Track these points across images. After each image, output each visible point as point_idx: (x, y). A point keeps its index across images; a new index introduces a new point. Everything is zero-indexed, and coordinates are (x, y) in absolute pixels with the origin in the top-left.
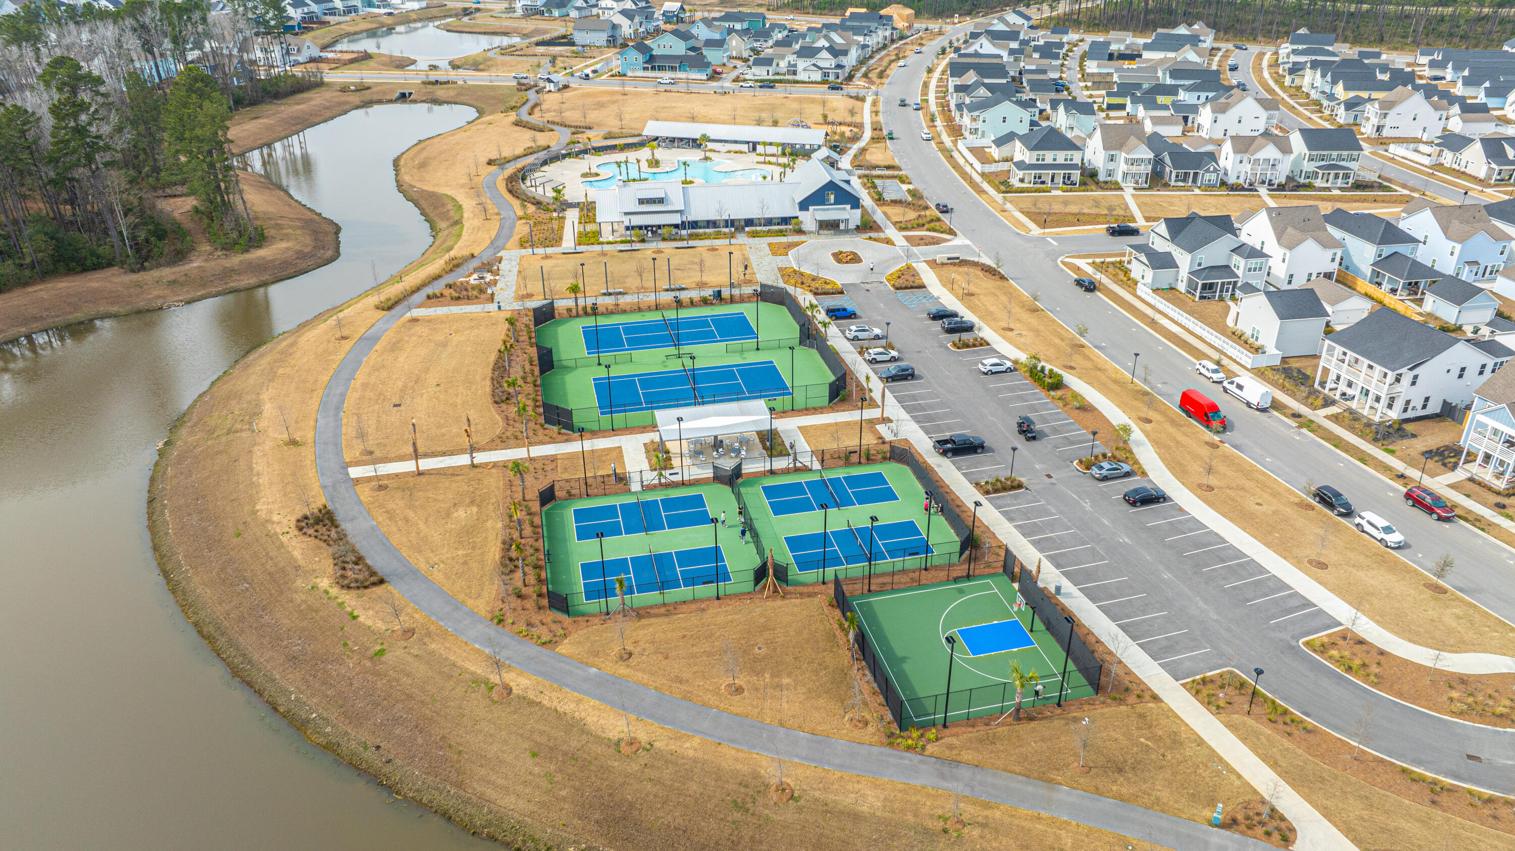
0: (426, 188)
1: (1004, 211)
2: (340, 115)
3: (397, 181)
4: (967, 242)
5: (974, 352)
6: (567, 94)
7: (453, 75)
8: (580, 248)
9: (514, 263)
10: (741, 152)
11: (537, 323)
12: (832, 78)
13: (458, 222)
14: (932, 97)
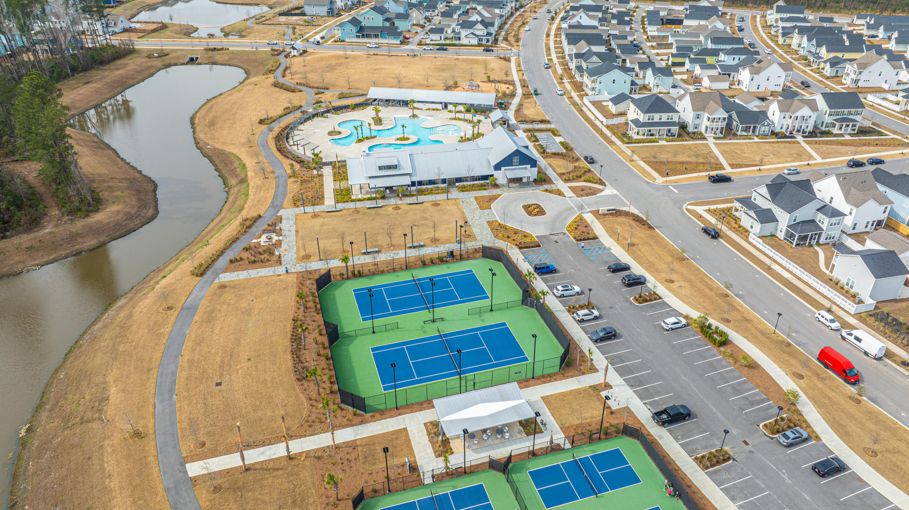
0: (217, 146)
1: (632, 161)
2: (148, 77)
3: (195, 139)
4: (615, 192)
5: (652, 306)
6: (308, 58)
7: (224, 42)
8: (340, 206)
9: (292, 222)
10: (437, 110)
11: (319, 288)
12: (484, 42)
13: (244, 181)
14: (554, 56)
